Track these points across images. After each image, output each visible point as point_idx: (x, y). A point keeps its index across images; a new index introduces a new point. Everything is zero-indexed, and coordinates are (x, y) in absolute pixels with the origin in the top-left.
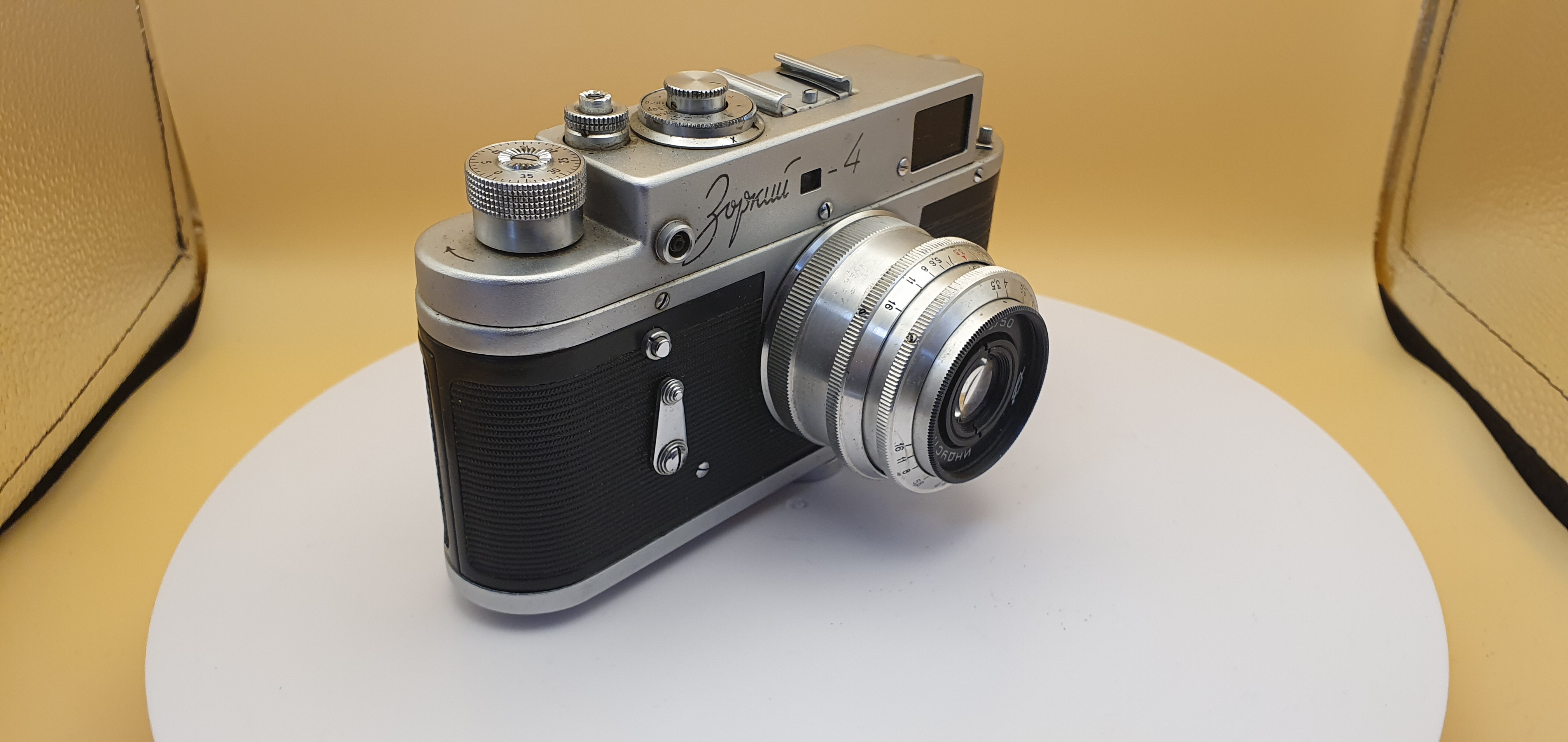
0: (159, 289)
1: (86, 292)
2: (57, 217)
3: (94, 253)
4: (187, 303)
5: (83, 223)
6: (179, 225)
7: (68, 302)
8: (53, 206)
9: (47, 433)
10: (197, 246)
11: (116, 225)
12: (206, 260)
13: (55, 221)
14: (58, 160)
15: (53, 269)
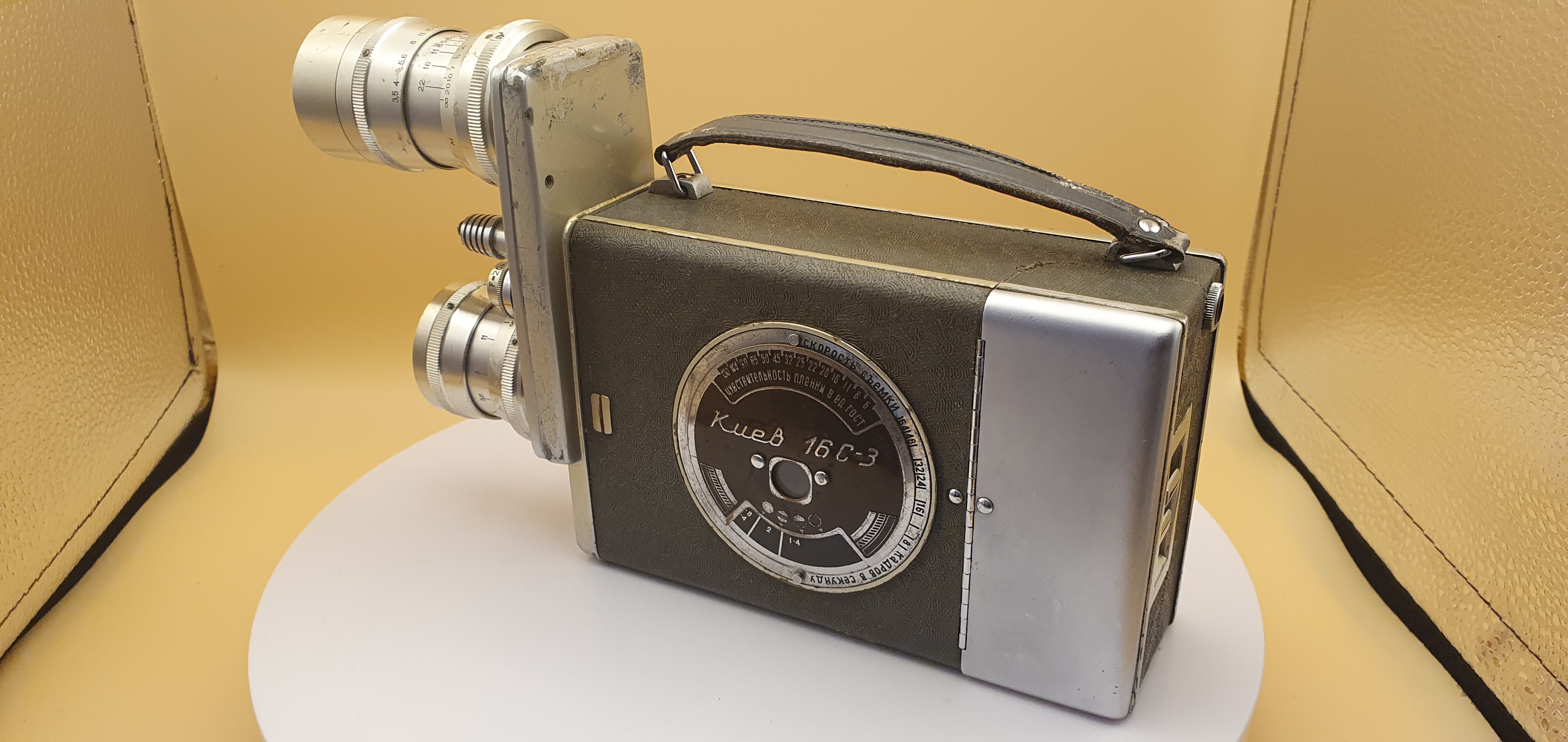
0: (172, 401)
1: (110, 406)
2: (88, 344)
3: (118, 373)
4: (197, 411)
5: (110, 347)
6: (190, 344)
7: (95, 416)
8: (85, 335)
9: (79, 527)
10: (207, 362)
11: (137, 348)
12: (216, 372)
13: (86, 347)
14: (90, 296)
15: (84, 388)
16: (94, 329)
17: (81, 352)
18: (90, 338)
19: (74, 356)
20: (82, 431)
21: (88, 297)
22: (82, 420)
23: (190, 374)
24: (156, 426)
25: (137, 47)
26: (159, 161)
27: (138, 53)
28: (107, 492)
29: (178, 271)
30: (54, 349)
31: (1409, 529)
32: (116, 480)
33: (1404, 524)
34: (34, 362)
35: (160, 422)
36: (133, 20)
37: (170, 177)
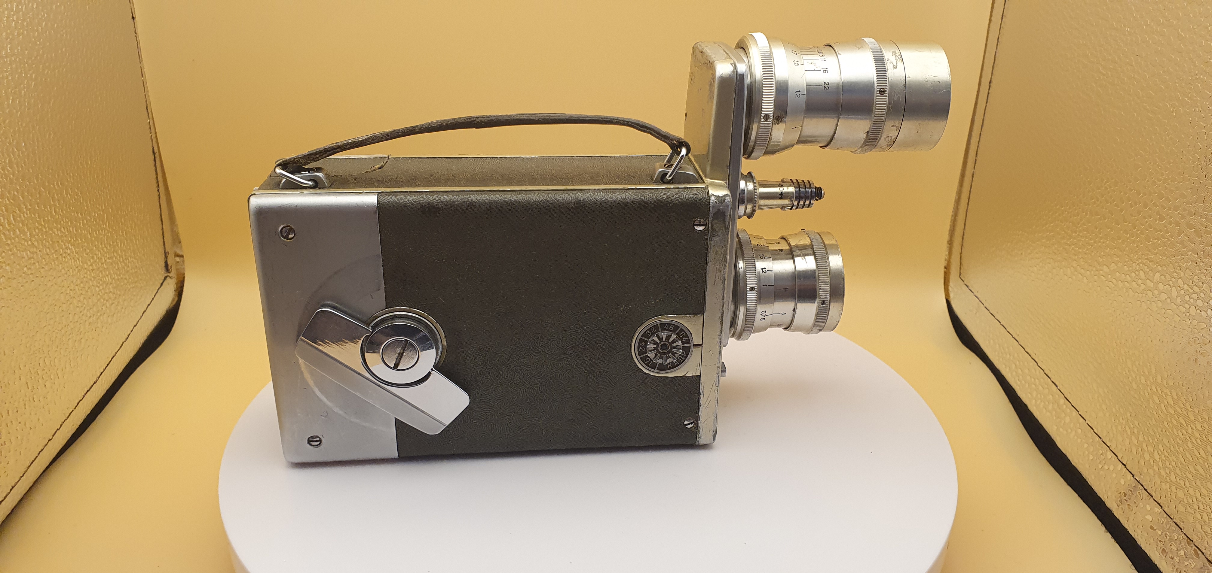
0: (153, 299)
1: (110, 302)
2: (96, 254)
4: (170, 307)
5: (111, 258)
6: (166, 257)
7: (101, 309)
8: (95, 248)
9: (88, 391)
10: (177, 270)
11: (129, 258)
12: (184, 277)
13: (95, 257)
14: (99, 220)
15: (93, 287)
16: (101, 244)
17: (92, 261)
18: (99, 251)
19: (87, 264)
20: (91, 320)
21: (98, 220)
22: (91, 311)
23: (165, 278)
24: (141, 317)
25: (136, 36)
26: (149, 121)
27: (137, 41)
28: (108, 365)
29: (159, 201)
30: (73, 259)
31: (1068, 410)
32: (113, 357)
33: (1065, 406)
34: (61, 268)
35: (144, 314)
36: (134, 16)
37: (156, 133)
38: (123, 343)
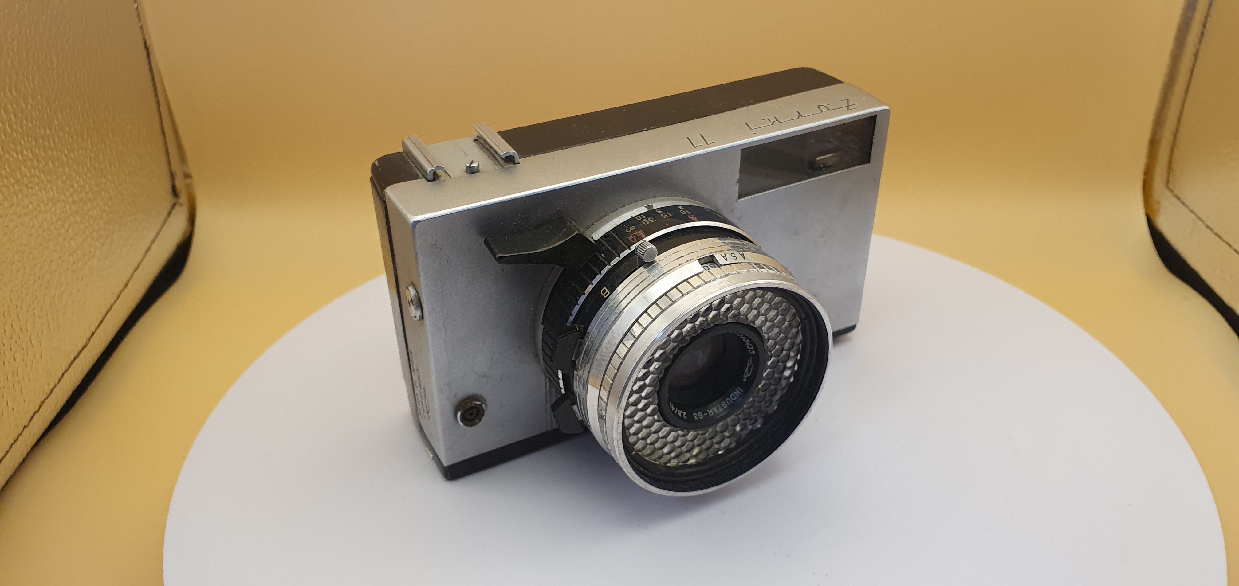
0: (158, 234)
1: (101, 241)
2: (77, 183)
3: (107, 209)
4: (181, 241)
5: (98, 185)
6: (173, 179)
7: (88, 251)
8: (74, 174)
9: (75, 358)
10: (187, 194)
11: (123, 183)
12: (196, 203)
13: (76, 186)
15: (75, 225)
16: (83, 168)
17: (71, 190)
18: (79, 177)
19: (65, 195)
20: (75, 267)
21: (75, 137)
22: (75, 255)
23: (174, 205)
24: (144, 257)
28: (101, 322)
30: (45, 189)
32: (109, 310)
34: (26, 204)
35: (148, 253)
38: (121, 292)
